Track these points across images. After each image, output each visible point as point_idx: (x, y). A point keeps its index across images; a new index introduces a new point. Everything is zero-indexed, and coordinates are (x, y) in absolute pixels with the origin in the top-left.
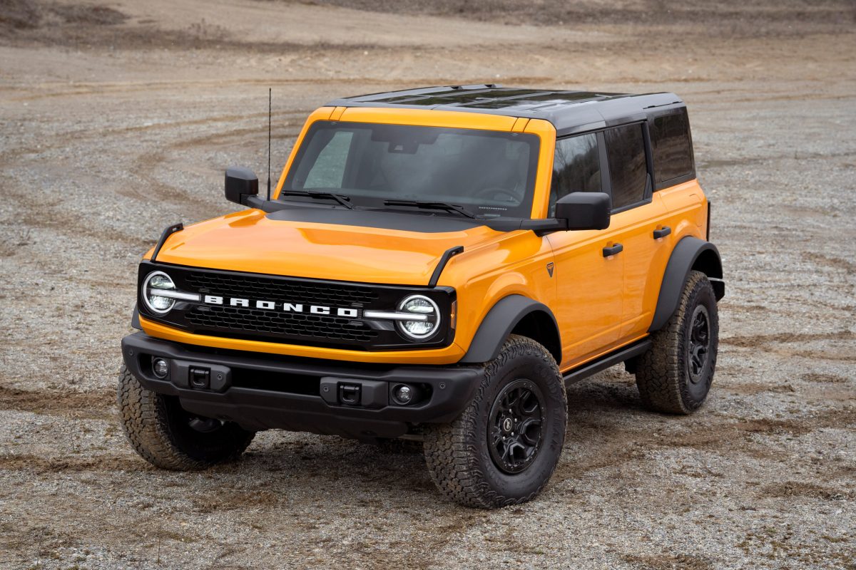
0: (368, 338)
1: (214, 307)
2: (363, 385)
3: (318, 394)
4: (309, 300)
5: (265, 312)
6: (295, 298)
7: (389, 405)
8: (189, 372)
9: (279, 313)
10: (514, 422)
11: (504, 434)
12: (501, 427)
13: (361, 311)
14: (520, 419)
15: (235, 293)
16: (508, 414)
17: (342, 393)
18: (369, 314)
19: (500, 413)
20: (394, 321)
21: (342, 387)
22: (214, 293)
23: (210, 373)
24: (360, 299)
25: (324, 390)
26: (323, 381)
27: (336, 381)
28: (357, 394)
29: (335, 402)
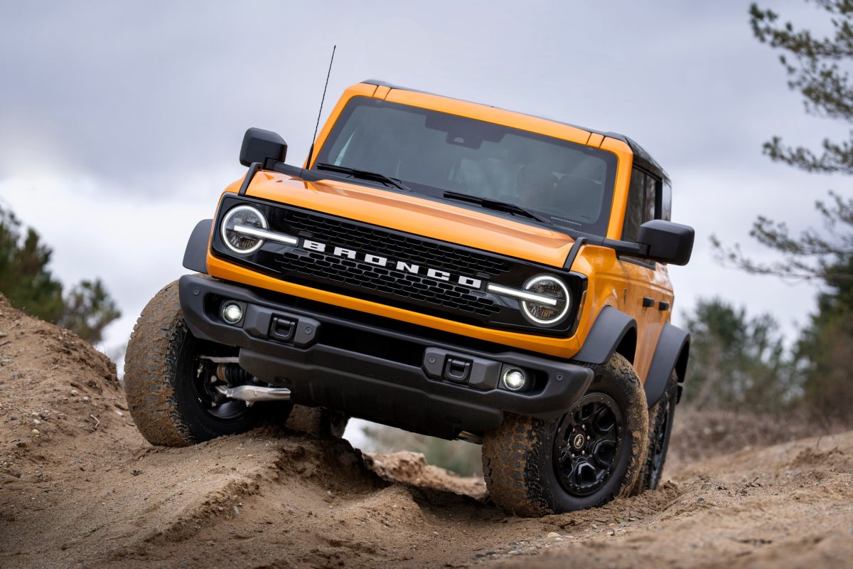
0: (489, 313)
1: (315, 254)
2: (475, 361)
3: (420, 365)
4: (429, 262)
5: (373, 267)
6: (412, 258)
7: (498, 388)
8: (272, 320)
9: (390, 271)
10: (586, 440)
11: (573, 450)
12: (571, 443)
13: (485, 282)
14: (593, 438)
15: (342, 242)
16: (580, 430)
17: (448, 367)
18: (492, 287)
19: (570, 427)
20: (517, 301)
21: (450, 360)
22: (316, 238)
23: (296, 325)
24: (488, 270)
25: (427, 362)
26: (429, 351)
27: (444, 353)
28: (466, 371)
29: (438, 376)
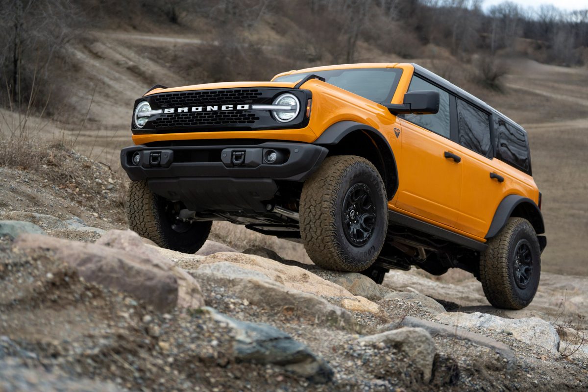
1: (170, 115)
2: (246, 151)
3: (220, 160)
4: (222, 102)
7: (262, 164)
8: (150, 156)
9: (204, 113)
13: (250, 105)
15: (181, 104)
17: (234, 157)
18: (254, 107)
20: (270, 111)
21: (234, 153)
22: (170, 107)
23: (161, 155)
24: (251, 98)
25: (223, 157)
26: (223, 151)
27: (231, 150)
28: (243, 157)
29: (229, 164)
